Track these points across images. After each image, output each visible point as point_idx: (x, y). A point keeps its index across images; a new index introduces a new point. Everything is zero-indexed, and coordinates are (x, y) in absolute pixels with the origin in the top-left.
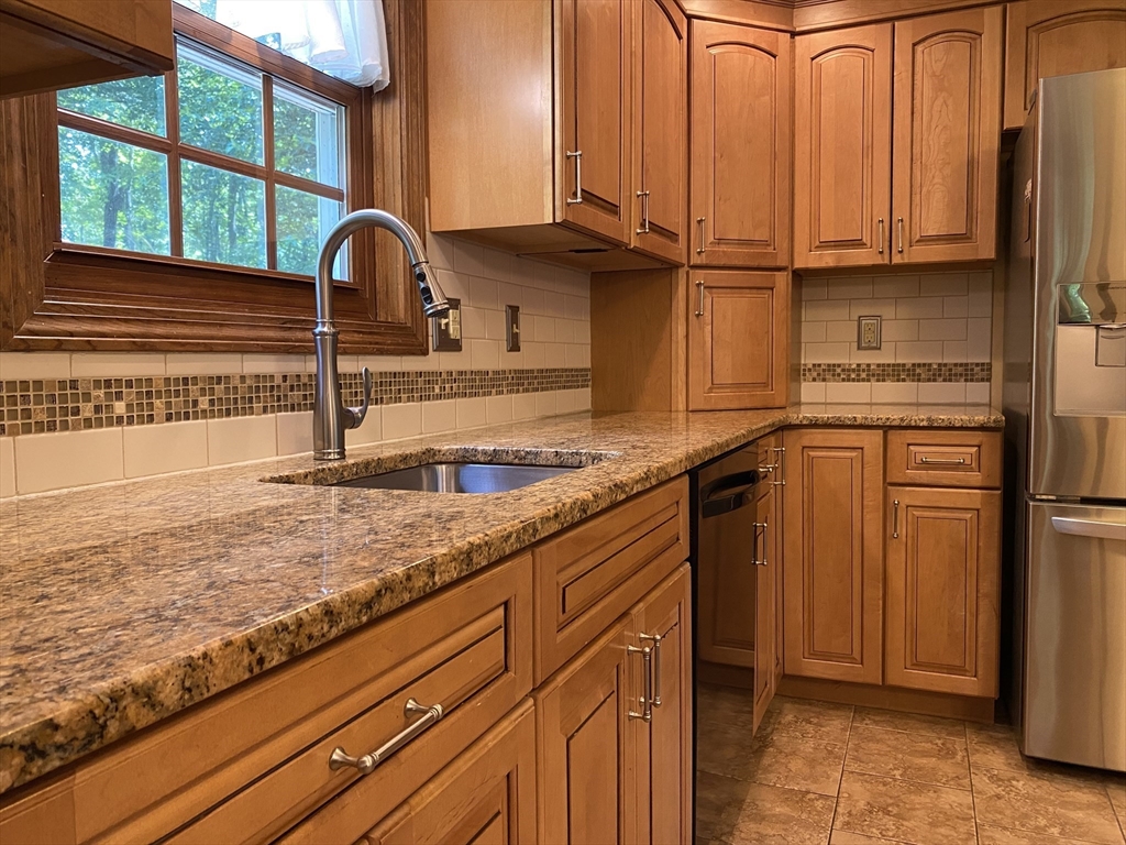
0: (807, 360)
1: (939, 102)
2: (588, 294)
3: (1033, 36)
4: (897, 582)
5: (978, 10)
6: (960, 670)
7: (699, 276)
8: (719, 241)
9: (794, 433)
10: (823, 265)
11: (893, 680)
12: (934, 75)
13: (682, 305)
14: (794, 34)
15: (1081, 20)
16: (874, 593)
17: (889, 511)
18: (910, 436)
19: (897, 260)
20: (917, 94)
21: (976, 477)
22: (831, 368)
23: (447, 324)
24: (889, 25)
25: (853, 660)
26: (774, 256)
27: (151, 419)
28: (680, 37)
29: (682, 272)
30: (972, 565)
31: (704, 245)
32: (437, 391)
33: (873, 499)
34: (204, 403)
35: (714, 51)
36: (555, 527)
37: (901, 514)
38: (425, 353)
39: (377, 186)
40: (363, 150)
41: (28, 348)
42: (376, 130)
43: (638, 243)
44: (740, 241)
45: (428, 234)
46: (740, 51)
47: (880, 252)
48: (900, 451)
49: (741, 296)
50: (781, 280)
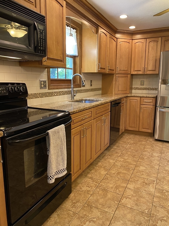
0: (133, 87)
1: (152, 51)
2: (101, 77)
3: (165, 42)
4: (141, 118)
5: (158, 38)
6: (149, 129)
7: (117, 75)
8: (120, 70)
9: (128, 97)
10: (135, 74)
11: (140, 130)
12: (151, 47)
13: (115, 79)
14: (132, 40)
16: (138, 119)
17: (140, 108)
18: (144, 98)
19: (145, 73)
20: (149, 49)
21: (152, 104)
22: (137, 88)
24: (146, 39)
25: (135, 128)
26: (128, 72)
27: (58, 95)
28: (115, 42)
29: (115, 75)
30: (151, 116)
31: (118, 71)
32: (82, 92)
33: (139, 106)
34: (61, 94)
35: (120, 43)
36: (96, 106)
37: (142, 108)
39: (76, 67)
40: (75, 63)
41: (50, 89)
42: (76, 61)
43: (108, 72)
44: (123, 70)
45: (82, 73)
46: (124, 43)
47: (143, 72)
48: (142, 100)
49: (123, 78)
50: (129, 76)
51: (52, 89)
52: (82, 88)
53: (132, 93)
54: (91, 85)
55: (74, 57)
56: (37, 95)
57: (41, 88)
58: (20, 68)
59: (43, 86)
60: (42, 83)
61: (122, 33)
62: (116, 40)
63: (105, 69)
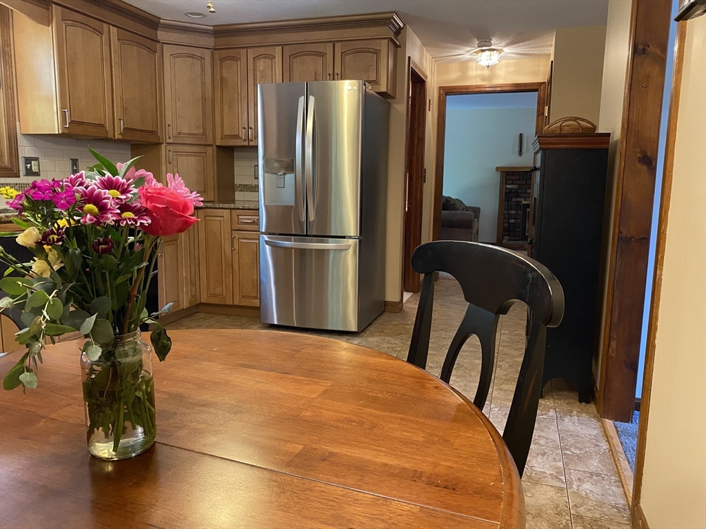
0: (237, 183)
3: (292, 59)
4: (236, 267)
5: (273, 47)
6: (257, 298)
7: (170, 147)
9: (201, 210)
11: (236, 303)
13: (164, 158)
15: (307, 55)
17: (232, 240)
18: (238, 212)
20: (255, 78)
22: (246, 186)
23: (31, 167)
24: (245, 50)
25: (223, 296)
26: (207, 140)
29: (163, 146)
31: (172, 134)
33: (227, 235)
37: (236, 241)
38: (19, 177)
43: (120, 137)
44: (190, 134)
45: (19, 135)
46: (187, 57)
47: (245, 140)
48: (235, 217)
49: (191, 156)
50: (210, 150)
53: (234, 200)
61: (177, 29)
62: (159, 49)
63: (102, 126)
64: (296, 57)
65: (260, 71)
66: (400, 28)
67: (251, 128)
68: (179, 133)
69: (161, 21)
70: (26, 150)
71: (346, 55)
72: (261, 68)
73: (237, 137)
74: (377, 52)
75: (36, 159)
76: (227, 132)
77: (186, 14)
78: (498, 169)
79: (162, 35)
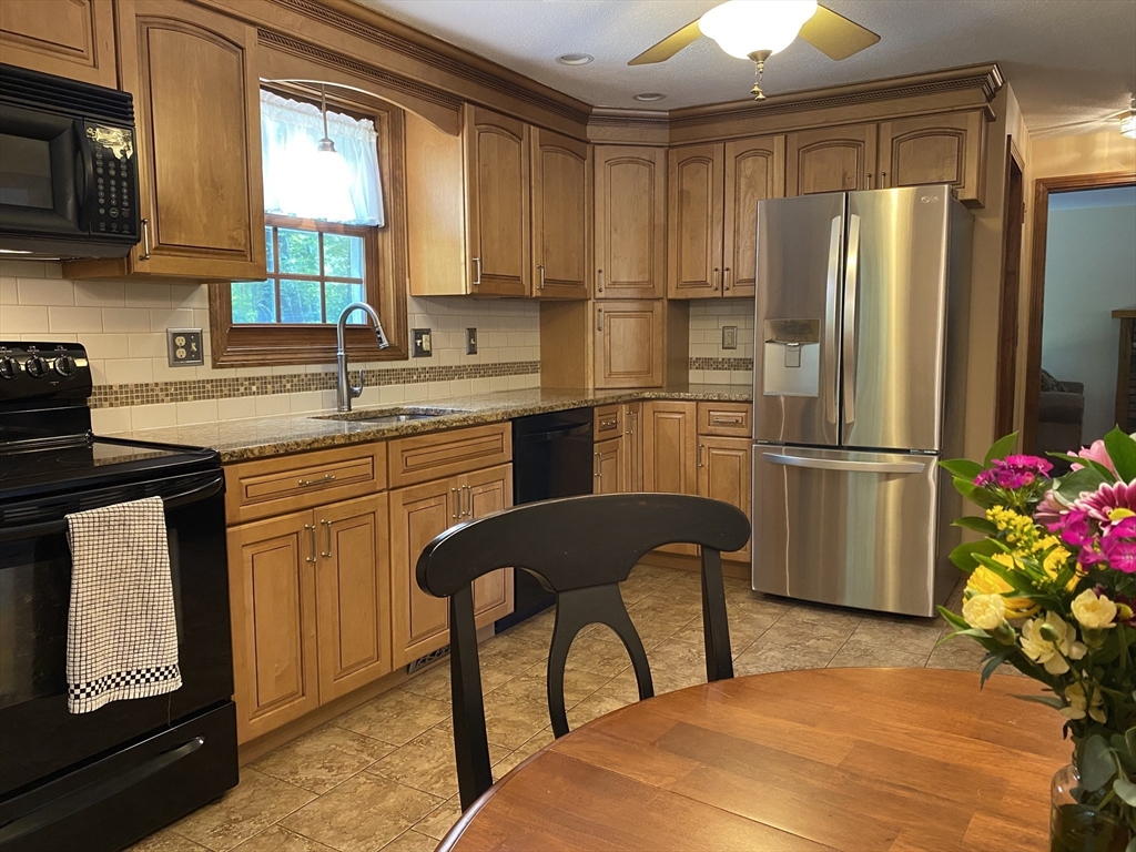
0: (692, 355)
2: (538, 315)
3: (802, 155)
5: (771, 137)
7: (601, 305)
9: (649, 403)
10: (684, 296)
13: (591, 322)
15: (829, 146)
18: (710, 406)
19: (727, 294)
20: (737, 189)
22: (707, 360)
23: (421, 343)
24: (721, 144)
26: (654, 291)
27: (266, 393)
28: (583, 159)
29: (590, 303)
31: (605, 286)
32: (415, 378)
34: (288, 386)
37: (703, 453)
38: (407, 359)
39: (381, 274)
40: (373, 258)
41: (222, 367)
42: (380, 247)
43: (539, 294)
44: (629, 283)
45: (408, 297)
46: (629, 162)
47: (716, 289)
48: (704, 415)
49: (630, 317)
50: (658, 306)
51: (232, 366)
52: (413, 362)
53: (688, 384)
54: (472, 350)
55: (369, 234)
56: (152, 390)
57: (175, 361)
58: (66, 285)
59: (182, 353)
60: (181, 341)
61: (615, 121)
62: (589, 154)
63: (518, 278)
64: (809, 150)
65: (746, 177)
66: (998, 88)
67: (728, 269)
68: (614, 283)
69: (594, 110)
70: (416, 320)
71: (901, 141)
72: (749, 172)
73: (704, 284)
74: (959, 134)
75: (427, 332)
76: (687, 278)
77: (635, 98)
78: (1115, 314)
79: (593, 132)
